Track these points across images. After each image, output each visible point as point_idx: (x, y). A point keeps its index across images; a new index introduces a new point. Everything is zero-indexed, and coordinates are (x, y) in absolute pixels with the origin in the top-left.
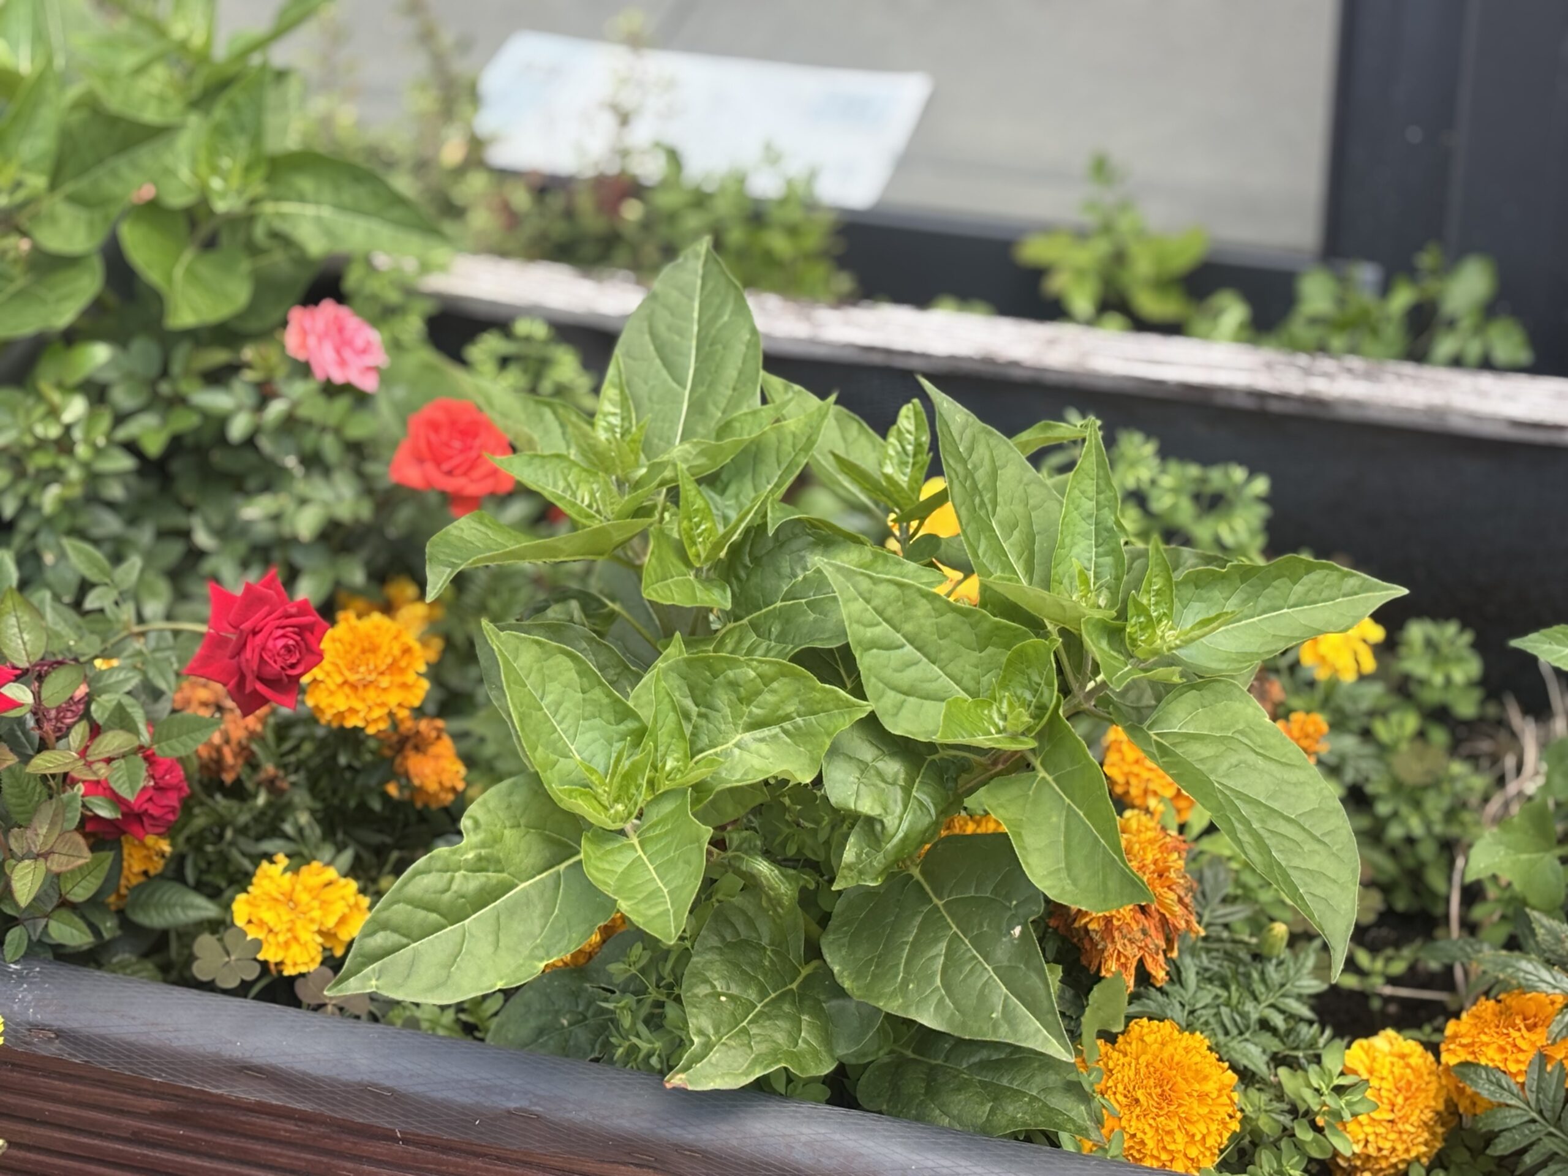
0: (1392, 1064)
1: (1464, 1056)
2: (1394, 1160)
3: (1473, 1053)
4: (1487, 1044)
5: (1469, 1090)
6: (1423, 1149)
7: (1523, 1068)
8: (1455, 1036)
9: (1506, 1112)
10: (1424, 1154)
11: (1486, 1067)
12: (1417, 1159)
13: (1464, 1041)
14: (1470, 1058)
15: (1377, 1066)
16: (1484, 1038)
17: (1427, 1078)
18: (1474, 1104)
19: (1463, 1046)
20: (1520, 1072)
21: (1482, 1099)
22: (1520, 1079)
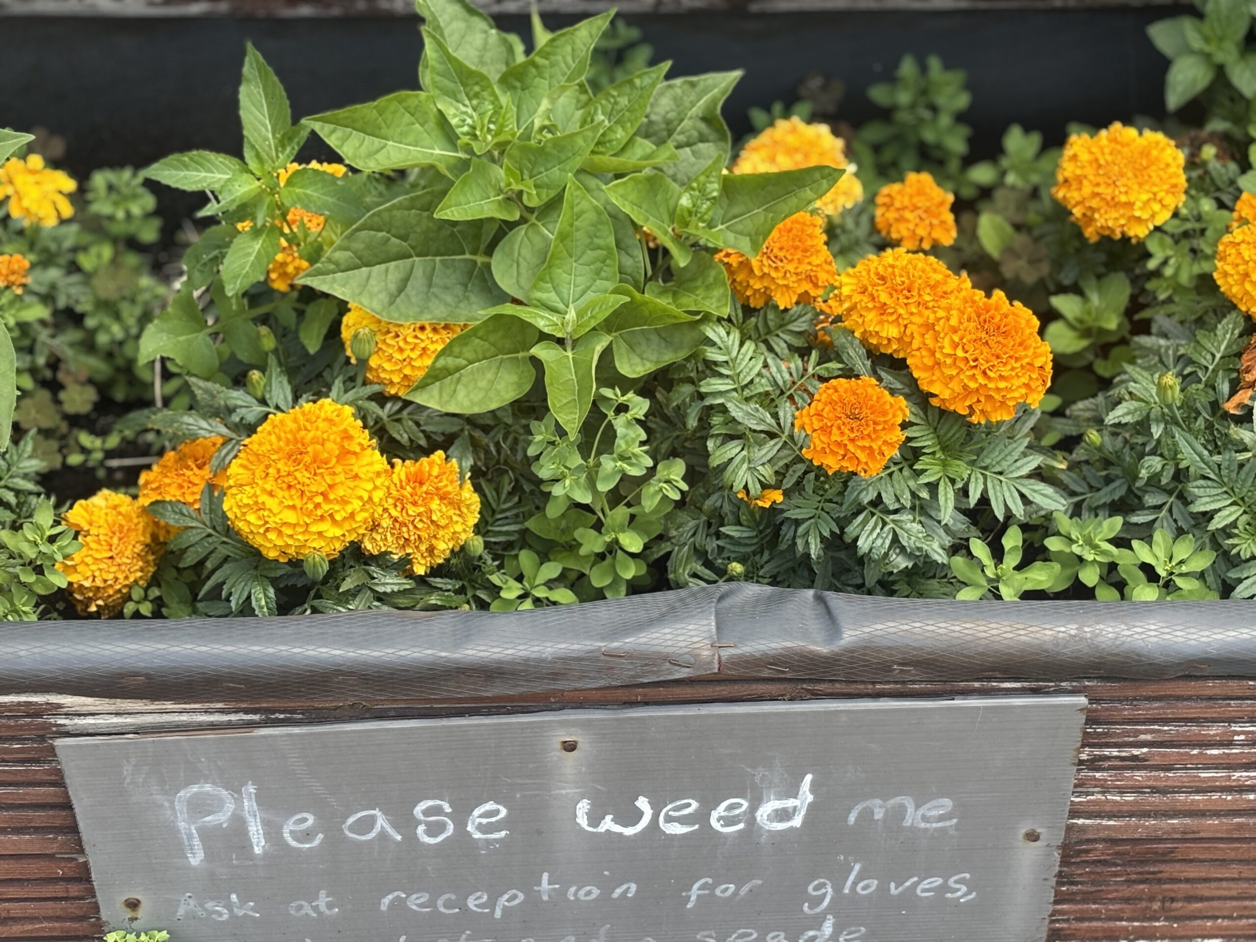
0: (106, 514)
1: (155, 497)
2: (118, 587)
3: (160, 494)
4: (169, 485)
5: (162, 523)
6: (139, 574)
7: (198, 497)
8: (147, 483)
9: (190, 533)
10: (141, 578)
11: (170, 502)
12: (136, 582)
13: (154, 486)
14: (159, 498)
15: (94, 518)
16: (167, 481)
17: (135, 521)
18: (168, 532)
19: (152, 489)
20: (195, 501)
21: (173, 527)
22: (197, 506)
